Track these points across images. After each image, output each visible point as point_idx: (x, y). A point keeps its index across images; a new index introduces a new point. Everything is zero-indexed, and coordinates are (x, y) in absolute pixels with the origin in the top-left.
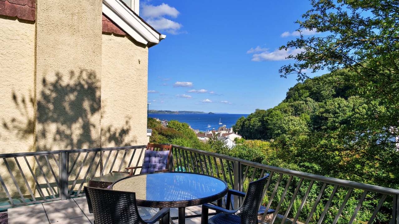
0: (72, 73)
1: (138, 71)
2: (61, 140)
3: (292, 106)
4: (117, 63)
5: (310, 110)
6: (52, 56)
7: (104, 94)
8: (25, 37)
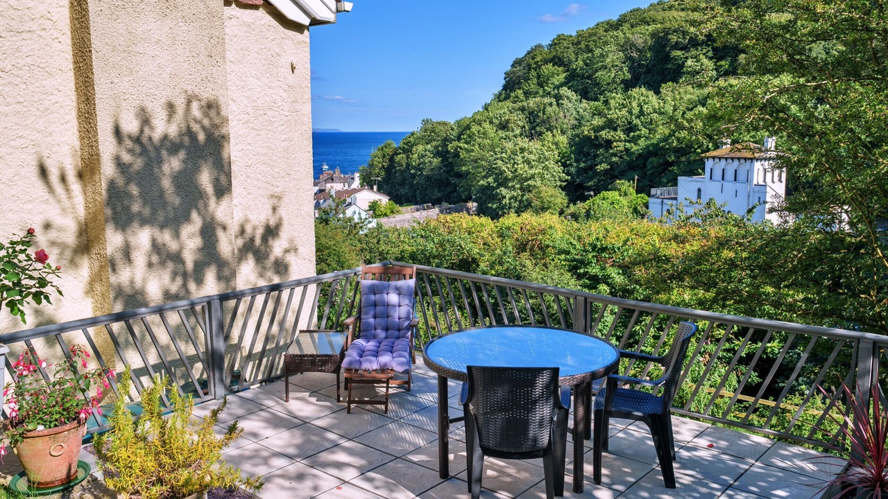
0: (171, 107)
1: (291, 91)
2: (163, 263)
3: (523, 109)
4: (248, 74)
5: (566, 121)
6: (126, 73)
7: (234, 151)
8: (48, 24)
